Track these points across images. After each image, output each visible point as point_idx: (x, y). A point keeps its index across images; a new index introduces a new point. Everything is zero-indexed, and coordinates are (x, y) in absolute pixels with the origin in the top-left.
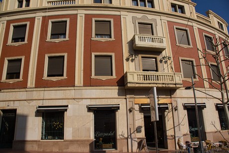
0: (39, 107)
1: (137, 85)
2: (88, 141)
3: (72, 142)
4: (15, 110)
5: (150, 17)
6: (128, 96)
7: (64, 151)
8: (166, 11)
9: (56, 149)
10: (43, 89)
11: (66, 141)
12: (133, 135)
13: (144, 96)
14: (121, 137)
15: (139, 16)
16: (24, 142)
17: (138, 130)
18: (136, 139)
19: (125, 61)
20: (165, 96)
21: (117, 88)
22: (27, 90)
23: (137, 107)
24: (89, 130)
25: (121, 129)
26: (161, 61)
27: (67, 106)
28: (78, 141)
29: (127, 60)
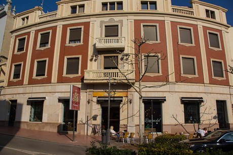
0: (29, 98)
1: (92, 82)
2: (57, 124)
3: (47, 124)
4: (16, 101)
5: (117, 19)
6: (88, 90)
7: (42, 130)
8: (134, 10)
9: (37, 129)
10: (32, 85)
11: (44, 123)
12: (89, 121)
13: (103, 90)
14: (80, 122)
15: (106, 19)
16: (20, 122)
17: (95, 118)
18: (91, 125)
19: (89, 61)
20: (122, 90)
21: (81, 83)
22: (23, 86)
23: (95, 99)
24: (58, 116)
25: (81, 117)
26: (122, 59)
27: (45, 98)
28: (50, 123)
29: (91, 60)
